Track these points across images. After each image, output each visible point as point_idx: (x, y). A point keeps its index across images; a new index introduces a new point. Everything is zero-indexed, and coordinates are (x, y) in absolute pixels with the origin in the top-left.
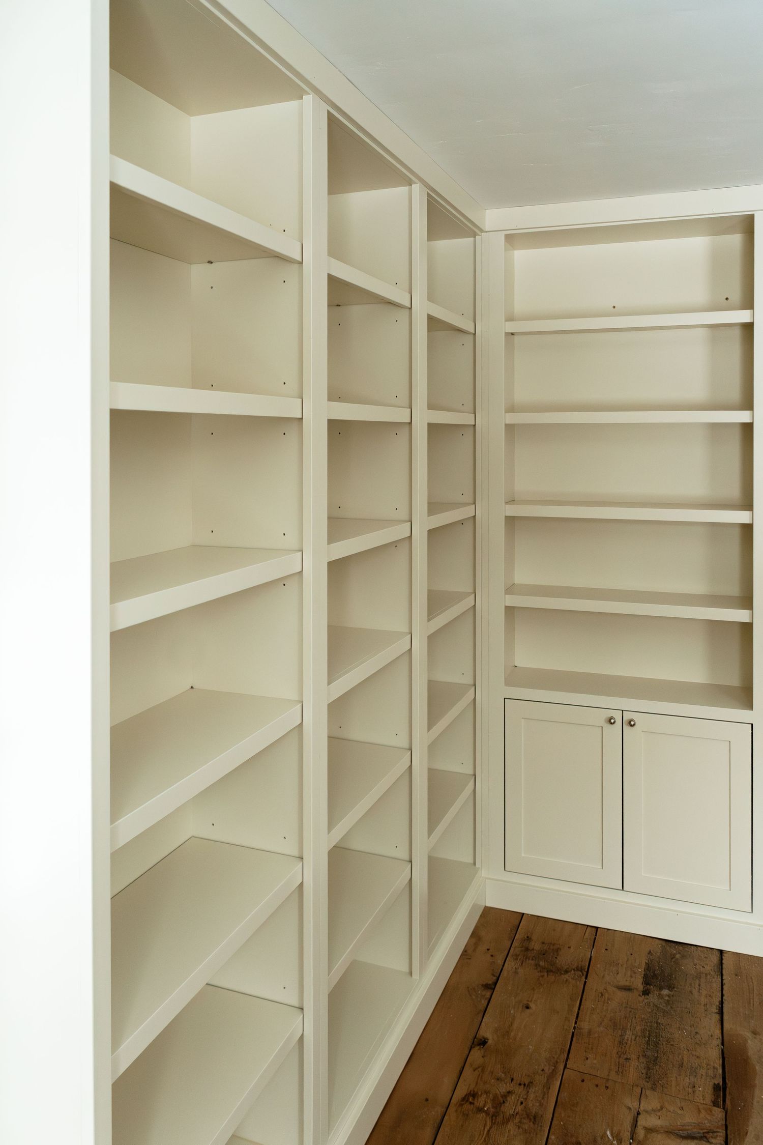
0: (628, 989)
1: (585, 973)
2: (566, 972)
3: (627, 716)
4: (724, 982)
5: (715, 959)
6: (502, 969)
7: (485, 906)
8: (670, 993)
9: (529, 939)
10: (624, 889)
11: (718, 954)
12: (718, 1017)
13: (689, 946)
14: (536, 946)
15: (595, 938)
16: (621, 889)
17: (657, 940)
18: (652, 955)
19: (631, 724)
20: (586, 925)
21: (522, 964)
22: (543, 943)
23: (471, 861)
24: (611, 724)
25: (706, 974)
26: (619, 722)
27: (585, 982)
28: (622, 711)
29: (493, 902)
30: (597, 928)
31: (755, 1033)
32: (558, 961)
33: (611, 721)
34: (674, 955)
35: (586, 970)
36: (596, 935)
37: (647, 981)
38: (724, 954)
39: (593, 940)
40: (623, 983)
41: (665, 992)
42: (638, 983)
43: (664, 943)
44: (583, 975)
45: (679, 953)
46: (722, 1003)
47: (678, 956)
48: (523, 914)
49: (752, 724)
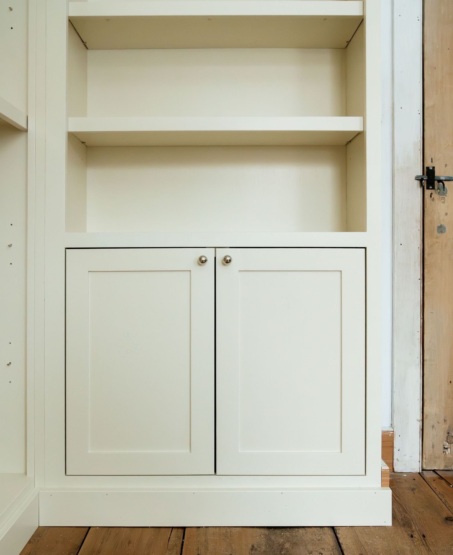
3: (221, 254)
5: (330, 539)
7: (38, 527)
10: (217, 473)
11: (330, 532)
15: (183, 542)
16: (214, 473)
17: (258, 529)
18: (256, 550)
19: (226, 261)
23: (22, 471)
24: (202, 264)
26: (211, 262)
28: (215, 248)
29: (49, 519)
30: (184, 528)
33: (201, 261)
34: (283, 545)
36: (183, 538)
38: (338, 532)
39: (180, 545)
43: (266, 532)
45: (288, 541)
47: (287, 545)
48: (90, 527)
49: (365, 248)
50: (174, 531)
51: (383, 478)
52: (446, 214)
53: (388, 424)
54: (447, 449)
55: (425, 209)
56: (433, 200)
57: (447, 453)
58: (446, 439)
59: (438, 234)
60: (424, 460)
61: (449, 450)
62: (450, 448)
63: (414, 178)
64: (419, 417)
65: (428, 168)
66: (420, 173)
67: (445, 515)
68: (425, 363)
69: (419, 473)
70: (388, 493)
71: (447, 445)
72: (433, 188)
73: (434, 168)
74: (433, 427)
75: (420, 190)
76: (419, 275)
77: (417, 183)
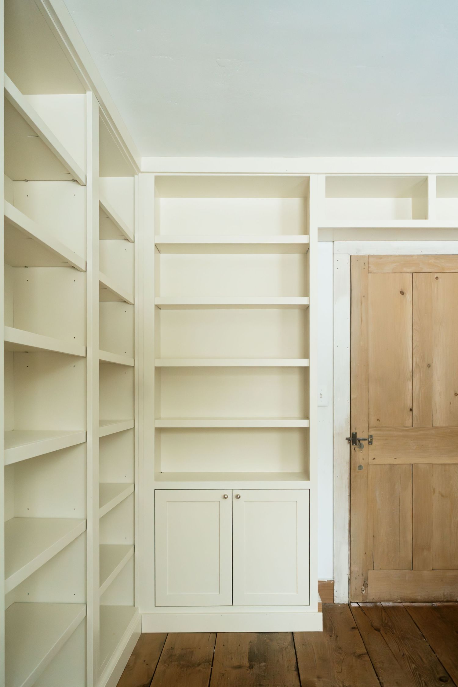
0: (239, 667)
1: (211, 663)
2: (199, 665)
3: (235, 493)
4: (297, 650)
5: (289, 637)
6: (155, 672)
7: (142, 633)
8: (266, 664)
9: (172, 648)
10: (233, 605)
11: (290, 635)
12: (296, 673)
13: (274, 633)
14: (177, 652)
15: (216, 640)
16: (232, 605)
17: (254, 634)
18: (252, 643)
19: (238, 497)
20: (209, 633)
21: (168, 665)
22: (182, 649)
23: (132, 604)
24: (226, 498)
25: (286, 648)
26: (230, 497)
27: (212, 669)
28: (232, 489)
29: (147, 629)
30: (217, 633)
31: (319, 677)
32: (192, 659)
33: (225, 497)
34: (266, 640)
35: (212, 661)
36: (216, 638)
37: (251, 660)
38: (294, 634)
39: (214, 641)
40: (237, 664)
41: (263, 664)
42: (246, 663)
43: (258, 634)
44: (210, 664)
46: (297, 663)
47: (268, 641)
48: (168, 633)
49: (309, 489)
50: (211, 634)
51: (319, 607)
52: (363, 459)
53: (331, 577)
54: (364, 590)
55: (351, 457)
56: (356, 451)
57: (364, 593)
58: (363, 585)
59: (359, 470)
60: (351, 597)
61: (365, 591)
62: (365, 590)
63: (345, 439)
64: (348, 572)
65: (353, 433)
66: (348, 436)
67: (352, 626)
68: (351, 543)
69: (348, 604)
70: (321, 614)
71: (364, 588)
72: (356, 445)
73: (356, 433)
74: (356, 578)
75: (348, 446)
76: (348, 494)
77: (347, 441)
